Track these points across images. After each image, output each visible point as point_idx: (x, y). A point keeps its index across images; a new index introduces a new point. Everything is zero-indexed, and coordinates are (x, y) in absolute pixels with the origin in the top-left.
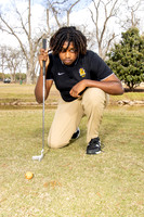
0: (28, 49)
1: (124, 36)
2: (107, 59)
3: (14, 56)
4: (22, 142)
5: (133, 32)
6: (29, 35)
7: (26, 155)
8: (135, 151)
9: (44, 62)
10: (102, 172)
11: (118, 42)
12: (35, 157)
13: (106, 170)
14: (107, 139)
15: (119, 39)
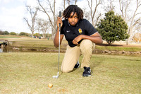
0: (53, 21)
1: (106, 15)
2: (96, 27)
3: (45, 24)
4: (47, 69)
5: (111, 13)
6: (54, 13)
7: (49, 75)
8: (110, 76)
9: (60, 24)
10: (91, 86)
11: (102, 19)
12: (54, 76)
13: (93, 85)
14: (95, 69)
15: (103, 17)
